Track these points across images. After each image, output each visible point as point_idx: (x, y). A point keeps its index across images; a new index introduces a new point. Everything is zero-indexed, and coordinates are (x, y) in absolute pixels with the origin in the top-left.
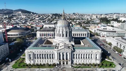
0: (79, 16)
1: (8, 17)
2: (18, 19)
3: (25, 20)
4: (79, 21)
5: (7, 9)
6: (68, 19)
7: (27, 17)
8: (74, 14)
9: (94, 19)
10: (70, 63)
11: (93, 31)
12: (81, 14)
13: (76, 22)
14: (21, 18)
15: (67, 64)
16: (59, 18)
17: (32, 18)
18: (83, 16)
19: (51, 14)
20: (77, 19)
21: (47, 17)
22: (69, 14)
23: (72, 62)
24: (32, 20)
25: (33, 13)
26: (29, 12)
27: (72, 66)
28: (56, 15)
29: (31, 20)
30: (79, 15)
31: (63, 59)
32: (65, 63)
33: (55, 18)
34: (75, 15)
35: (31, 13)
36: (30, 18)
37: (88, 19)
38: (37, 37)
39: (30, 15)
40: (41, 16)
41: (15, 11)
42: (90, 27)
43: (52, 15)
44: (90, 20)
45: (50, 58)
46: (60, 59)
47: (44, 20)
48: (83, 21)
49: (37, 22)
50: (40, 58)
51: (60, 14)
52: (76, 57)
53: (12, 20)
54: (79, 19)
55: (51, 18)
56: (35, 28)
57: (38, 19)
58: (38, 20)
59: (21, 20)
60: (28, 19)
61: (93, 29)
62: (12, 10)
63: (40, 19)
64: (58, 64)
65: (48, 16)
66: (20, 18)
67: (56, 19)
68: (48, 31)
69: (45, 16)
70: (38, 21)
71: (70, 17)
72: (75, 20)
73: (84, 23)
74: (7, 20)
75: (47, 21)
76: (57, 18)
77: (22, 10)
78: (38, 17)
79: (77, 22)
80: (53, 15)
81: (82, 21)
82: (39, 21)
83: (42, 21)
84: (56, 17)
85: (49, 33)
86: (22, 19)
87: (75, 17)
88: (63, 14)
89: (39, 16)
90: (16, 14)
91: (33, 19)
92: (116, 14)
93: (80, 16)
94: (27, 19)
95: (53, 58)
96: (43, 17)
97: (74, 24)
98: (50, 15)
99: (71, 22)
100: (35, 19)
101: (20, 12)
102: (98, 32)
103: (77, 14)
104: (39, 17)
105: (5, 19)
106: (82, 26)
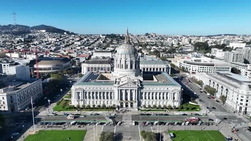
0: (157, 39)
1: (23, 40)
2: (43, 44)
3: (56, 45)
4: (156, 48)
5: (17, 25)
6: (136, 44)
7: (58, 40)
8: (147, 34)
9: (183, 45)
10: (135, 105)
11: (177, 65)
12: (160, 36)
13: (150, 49)
14: (48, 41)
15: (132, 106)
16: (118, 43)
17: (67, 42)
18: (163, 39)
19: (103, 35)
20: (152, 45)
21: (96, 41)
22: (138, 36)
23: (139, 104)
24: (68, 46)
25: (68, 33)
26: (61, 31)
27: (139, 109)
28: (113, 36)
29: (66, 46)
30: (156, 36)
31: (126, 99)
32: (129, 105)
33: (111, 43)
34: (149, 37)
35: (65, 33)
36: (64, 41)
37: (172, 45)
38: (82, 73)
39: (62, 36)
40: (85, 39)
41: (33, 28)
42: (174, 58)
43: (104, 37)
44: (176, 47)
45: (107, 98)
46: (121, 99)
47: (90, 45)
48: (163, 48)
49: (78, 50)
50: (93, 98)
51: (121, 36)
52: (145, 97)
53: (32, 46)
54: (156, 45)
55: (103, 42)
56: (77, 59)
57: (79, 43)
58: (79, 46)
59: (49, 46)
60: (61, 44)
61: (178, 61)
62: (26, 27)
63: (83, 45)
64: (118, 107)
65: (98, 39)
66: (46, 42)
67: (113, 44)
68: (101, 62)
69: (91, 38)
70: (79, 48)
71: (138, 41)
72: (148, 47)
73: (164, 51)
74: (23, 46)
75: (95, 48)
76: (115, 42)
77: (46, 26)
78: (78, 41)
79: (152, 51)
80: (108, 36)
81: (160, 49)
82: (81, 48)
83: (87, 47)
84: (112, 41)
85: (104, 66)
86: (50, 44)
87: (149, 41)
88: (127, 35)
89: (81, 39)
90: (37, 34)
91: (71, 43)
92: (228, 36)
93: (159, 39)
94: (59, 43)
95: (111, 98)
96: (88, 40)
97: (145, 53)
98: (101, 36)
99: (141, 49)
100: (74, 43)
101: (44, 31)
102: (185, 65)
103: (152, 36)
104: (81, 41)
105: (18, 42)
106: (160, 56)
